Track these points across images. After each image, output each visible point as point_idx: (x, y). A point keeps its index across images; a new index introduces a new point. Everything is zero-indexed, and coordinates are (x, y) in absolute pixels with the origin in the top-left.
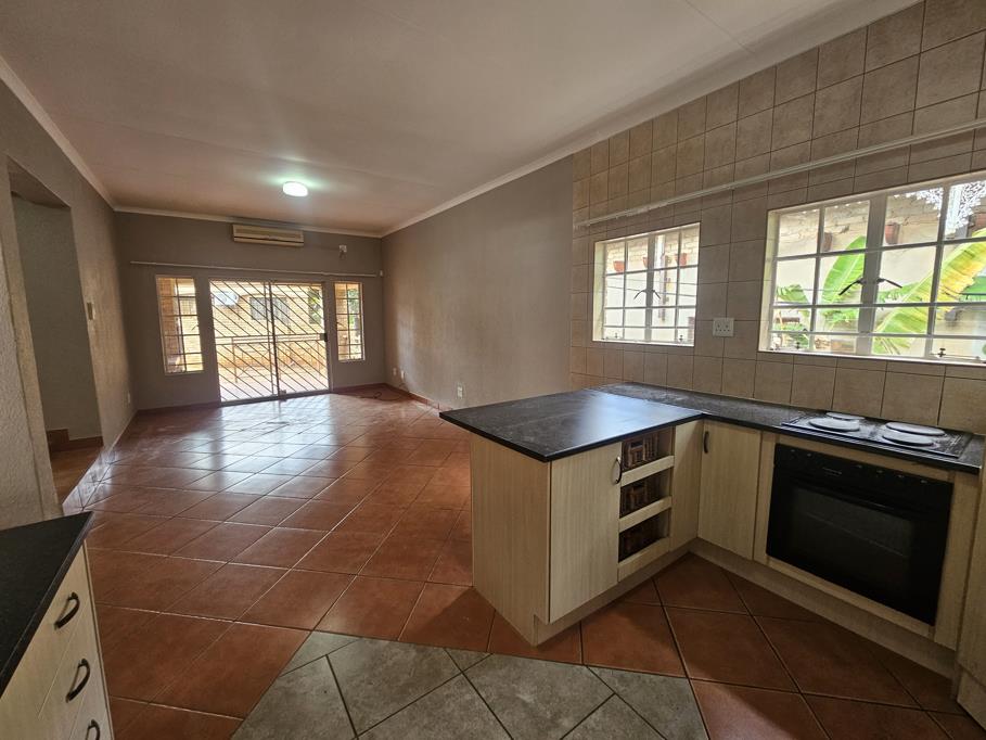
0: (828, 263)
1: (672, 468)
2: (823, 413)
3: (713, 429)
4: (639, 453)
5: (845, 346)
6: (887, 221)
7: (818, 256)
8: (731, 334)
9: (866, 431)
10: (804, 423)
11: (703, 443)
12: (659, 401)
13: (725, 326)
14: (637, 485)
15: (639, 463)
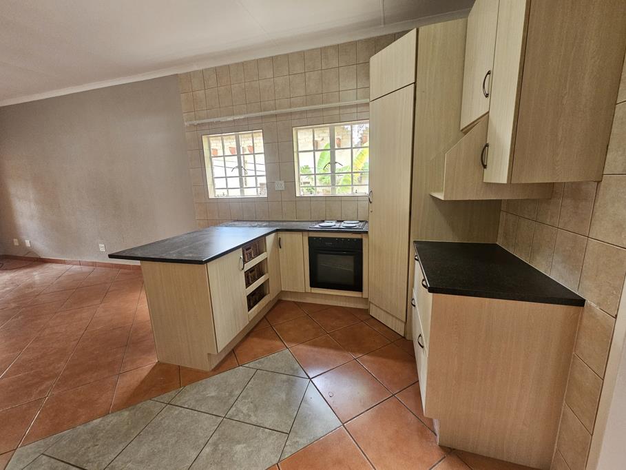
0: (318, 154)
1: (266, 258)
2: (323, 221)
3: (283, 235)
4: (250, 254)
5: (328, 192)
6: (336, 137)
7: (314, 151)
8: (284, 188)
9: (338, 225)
10: (317, 226)
11: (279, 243)
12: (255, 226)
13: (280, 185)
14: (251, 270)
15: (251, 258)
